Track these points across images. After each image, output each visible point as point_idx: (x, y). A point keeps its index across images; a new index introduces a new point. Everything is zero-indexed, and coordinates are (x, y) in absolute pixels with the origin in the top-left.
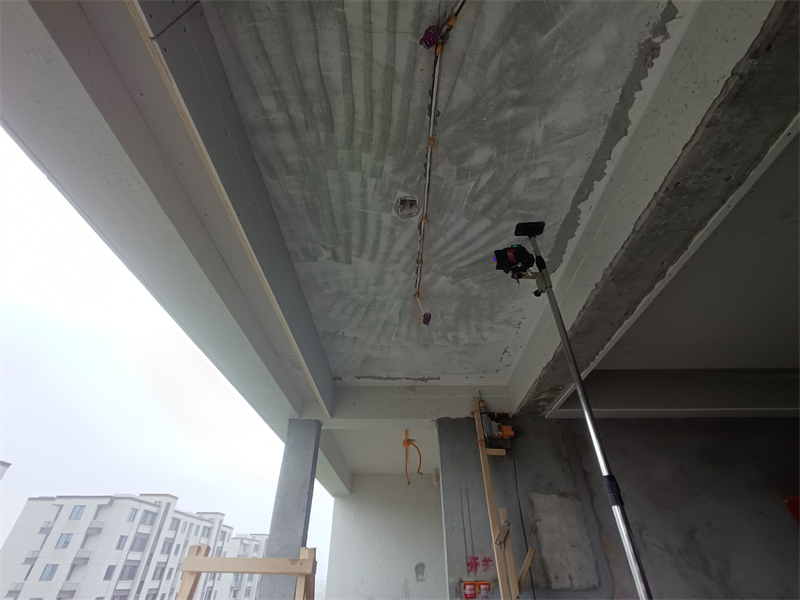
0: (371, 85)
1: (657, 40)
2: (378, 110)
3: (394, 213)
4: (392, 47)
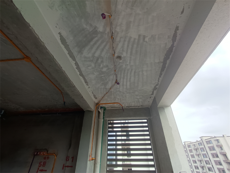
3: (123, 56)
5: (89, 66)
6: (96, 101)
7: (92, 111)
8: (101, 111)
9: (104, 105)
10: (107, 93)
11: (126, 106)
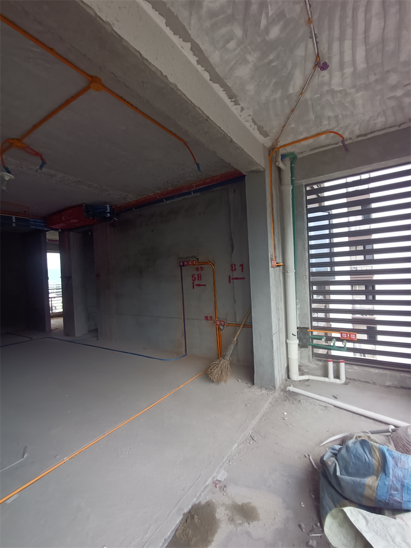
5: (228, 42)
6: (268, 142)
7: (262, 170)
8: (285, 166)
9: (289, 149)
10: (292, 111)
11: (357, 132)
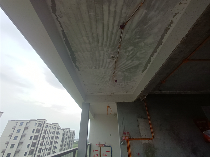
0: (108, 35)
1: (169, 27)
2: (109, 40)
3: (110, 59)
4: (113, 28)
